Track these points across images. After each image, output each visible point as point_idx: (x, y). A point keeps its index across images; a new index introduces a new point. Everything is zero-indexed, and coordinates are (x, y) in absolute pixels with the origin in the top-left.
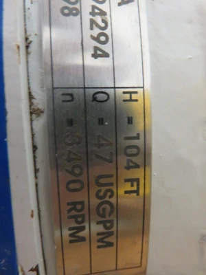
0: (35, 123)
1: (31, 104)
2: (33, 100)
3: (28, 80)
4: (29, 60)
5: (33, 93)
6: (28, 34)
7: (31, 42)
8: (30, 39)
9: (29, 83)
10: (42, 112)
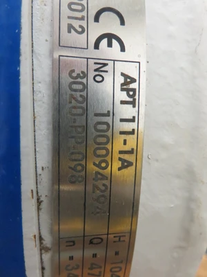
0: (44, 256)
1: (41, 243)
2: (43, 241)
3: (39, 228)
4: (40, 214)
5: (43, 237)
6: (39, 195)
7: (42, 201)
8: (41, 199)
9: (39, 230)
10: (50, 249)
